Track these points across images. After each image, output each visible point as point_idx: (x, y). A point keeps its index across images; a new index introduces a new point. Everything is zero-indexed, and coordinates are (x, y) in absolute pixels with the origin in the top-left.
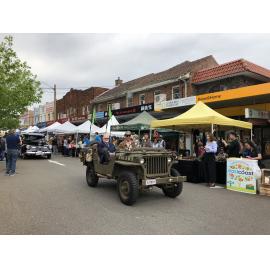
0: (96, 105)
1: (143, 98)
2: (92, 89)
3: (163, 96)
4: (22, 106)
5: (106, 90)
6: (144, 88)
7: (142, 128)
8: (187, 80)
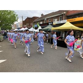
0: (35, 22)
1: (50, 20)
2: (34, 17)
3: (56, 20)
4: (13, 23)
5: (38, 17)
6: (50, 17)
7: (49, 30)
8: (64, 14)
